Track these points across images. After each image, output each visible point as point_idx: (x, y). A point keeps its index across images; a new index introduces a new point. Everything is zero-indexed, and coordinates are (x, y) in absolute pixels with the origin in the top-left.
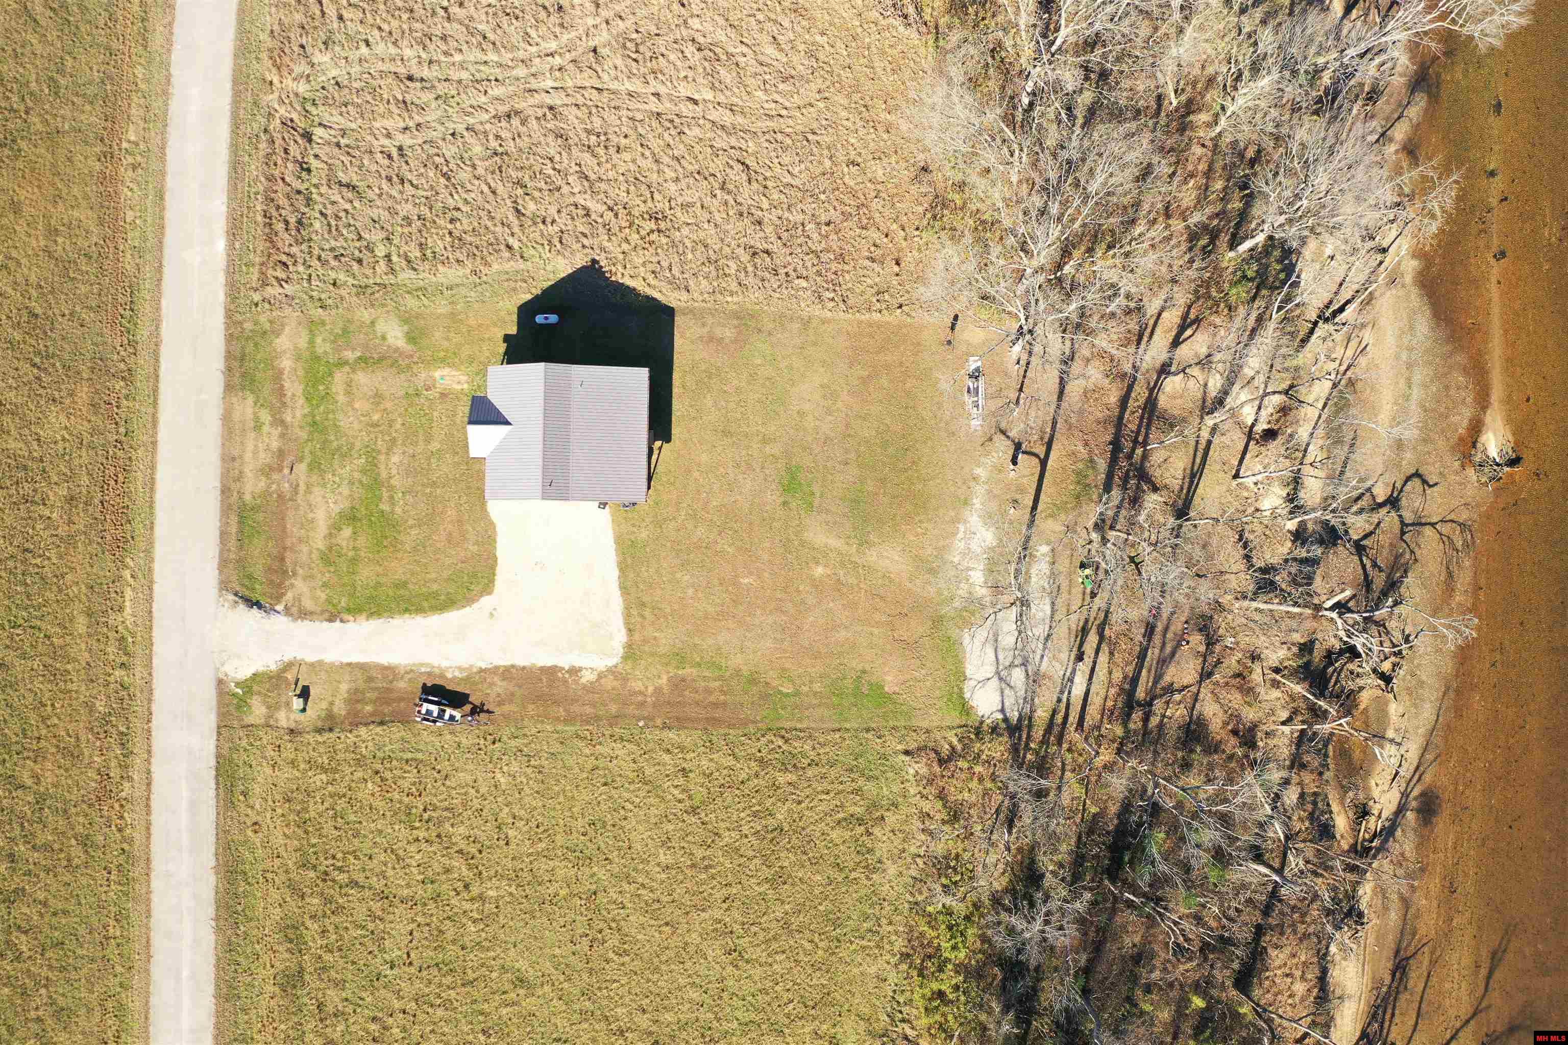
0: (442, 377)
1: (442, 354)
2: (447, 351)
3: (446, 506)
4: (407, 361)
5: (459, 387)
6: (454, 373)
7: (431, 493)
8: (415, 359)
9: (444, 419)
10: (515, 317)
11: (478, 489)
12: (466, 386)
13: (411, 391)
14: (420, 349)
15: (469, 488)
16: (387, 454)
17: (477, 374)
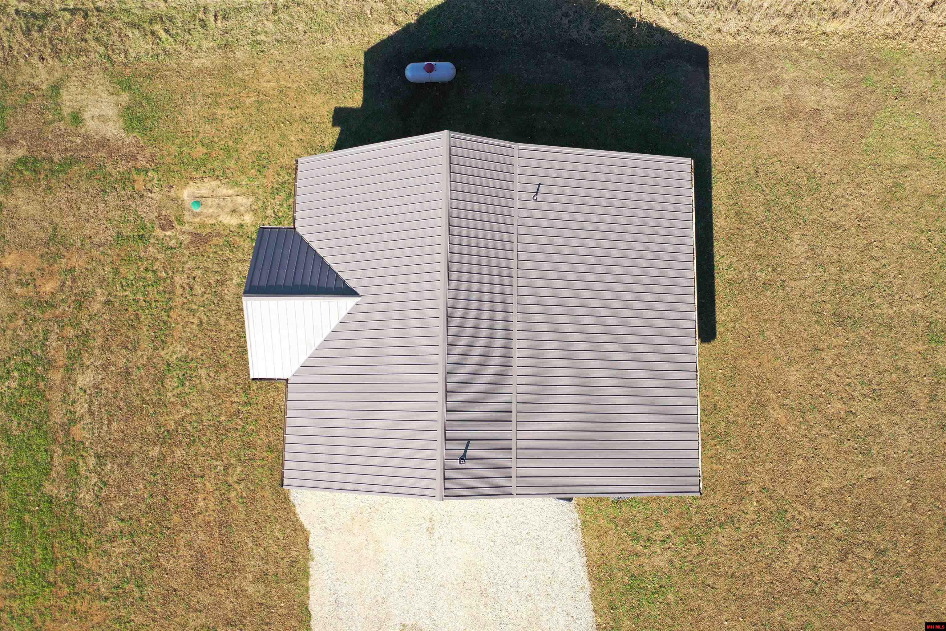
0: (198, 200)
1: (201, 150)
2: (210, 145)
3: (193, 490)
4: (122, 167)
5: (233, 221)
6: (224, 191)
7: (162, 457)
8: (142, 163)
9: (198, 289)
10: (359, 73)
11: (270, 448)
12: (248, 219)
13: (127, 231)
14: (153, 141)
15: (248, 445)
16: (69, 369)
17: (275, 192)
